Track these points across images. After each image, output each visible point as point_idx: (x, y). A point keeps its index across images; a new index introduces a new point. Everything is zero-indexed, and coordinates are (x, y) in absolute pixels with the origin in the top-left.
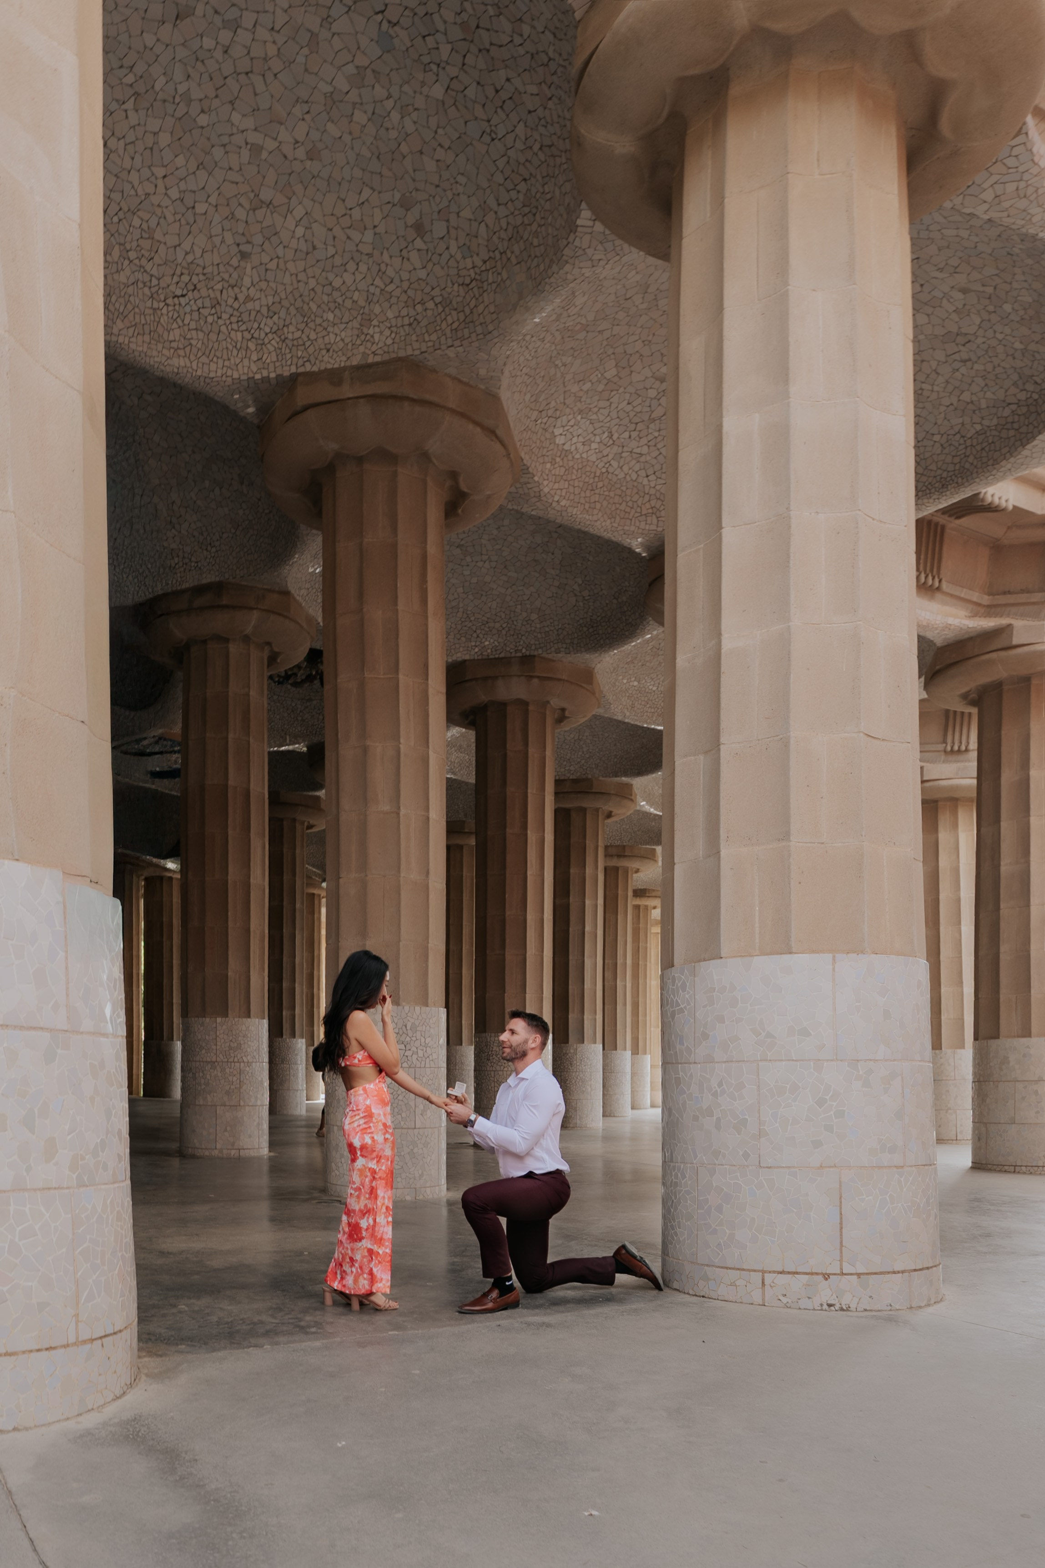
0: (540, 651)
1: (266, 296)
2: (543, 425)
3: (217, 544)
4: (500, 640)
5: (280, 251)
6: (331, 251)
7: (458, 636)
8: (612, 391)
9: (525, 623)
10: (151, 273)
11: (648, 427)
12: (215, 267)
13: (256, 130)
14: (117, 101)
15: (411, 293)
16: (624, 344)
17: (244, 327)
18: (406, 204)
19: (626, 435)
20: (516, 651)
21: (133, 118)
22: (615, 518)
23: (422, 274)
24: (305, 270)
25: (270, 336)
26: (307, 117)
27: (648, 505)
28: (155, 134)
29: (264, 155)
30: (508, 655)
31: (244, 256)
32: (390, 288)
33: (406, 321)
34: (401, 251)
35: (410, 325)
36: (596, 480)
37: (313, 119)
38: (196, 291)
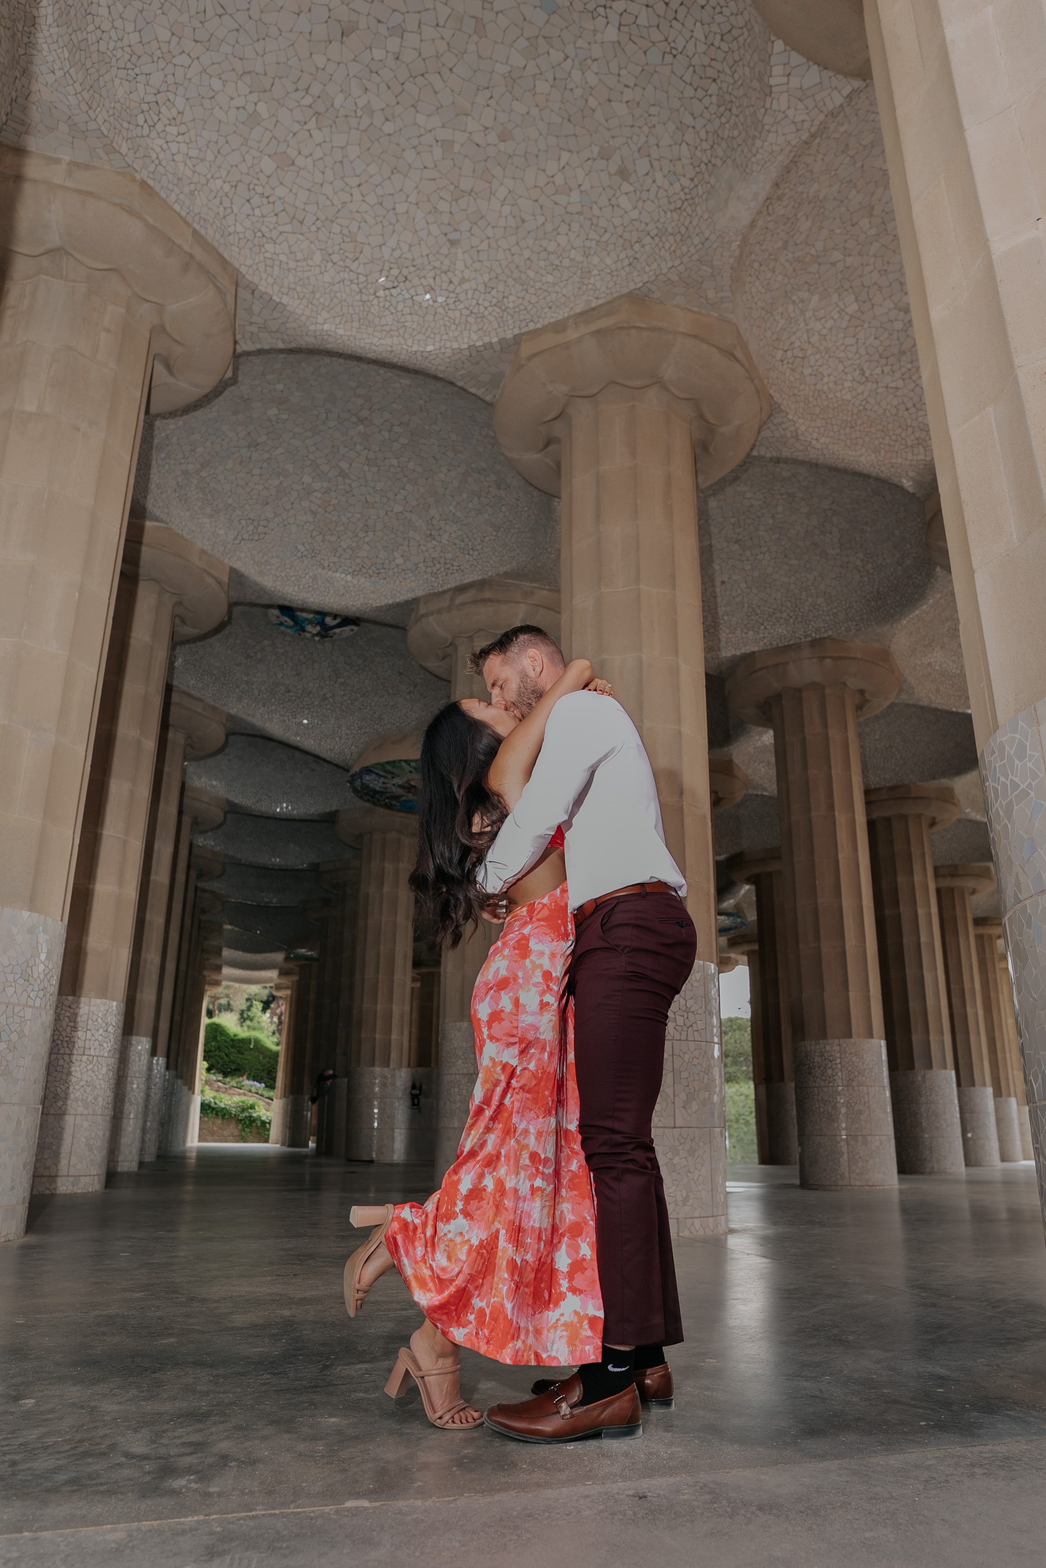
0: (830, 633)
1: (481, 275)
2: (790, 365)
3: (479, 547)
4: (789, 628)
5: (489, 232)
6: (541, 220)
7: (746, 630)
8: (856, 327)
9: (812, 608)
10: (358, 271)
11: (900, 361)
12: (425, 259)
13: (443, 126)
14: (298, 122)
15: (626, 236)
16: (860, 276)
17: (461, 306)
18: (605, 155)
19: (878, 370)
20: (805, 637)
21: (318, 136)
22: (880, 452)
23: (634, 214)
24: (517, 244)
25: (490, 309)
26: (492, 102)
27: (912, 437)
28: (342, 148)
29: (457, 147)
30: (798, 641)
31: (453, 243)
32: (604, 238)
33: (626, 262)
34: (610, 200)
35: (630, 264)
36: (855, 417)
37: (497, 103)
38: (407, 282)
